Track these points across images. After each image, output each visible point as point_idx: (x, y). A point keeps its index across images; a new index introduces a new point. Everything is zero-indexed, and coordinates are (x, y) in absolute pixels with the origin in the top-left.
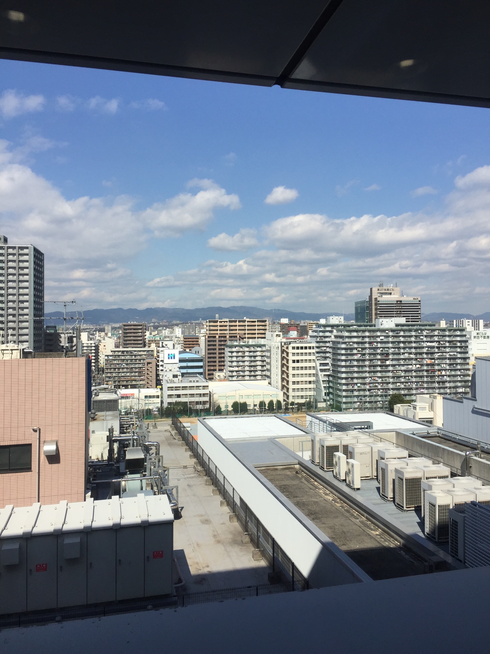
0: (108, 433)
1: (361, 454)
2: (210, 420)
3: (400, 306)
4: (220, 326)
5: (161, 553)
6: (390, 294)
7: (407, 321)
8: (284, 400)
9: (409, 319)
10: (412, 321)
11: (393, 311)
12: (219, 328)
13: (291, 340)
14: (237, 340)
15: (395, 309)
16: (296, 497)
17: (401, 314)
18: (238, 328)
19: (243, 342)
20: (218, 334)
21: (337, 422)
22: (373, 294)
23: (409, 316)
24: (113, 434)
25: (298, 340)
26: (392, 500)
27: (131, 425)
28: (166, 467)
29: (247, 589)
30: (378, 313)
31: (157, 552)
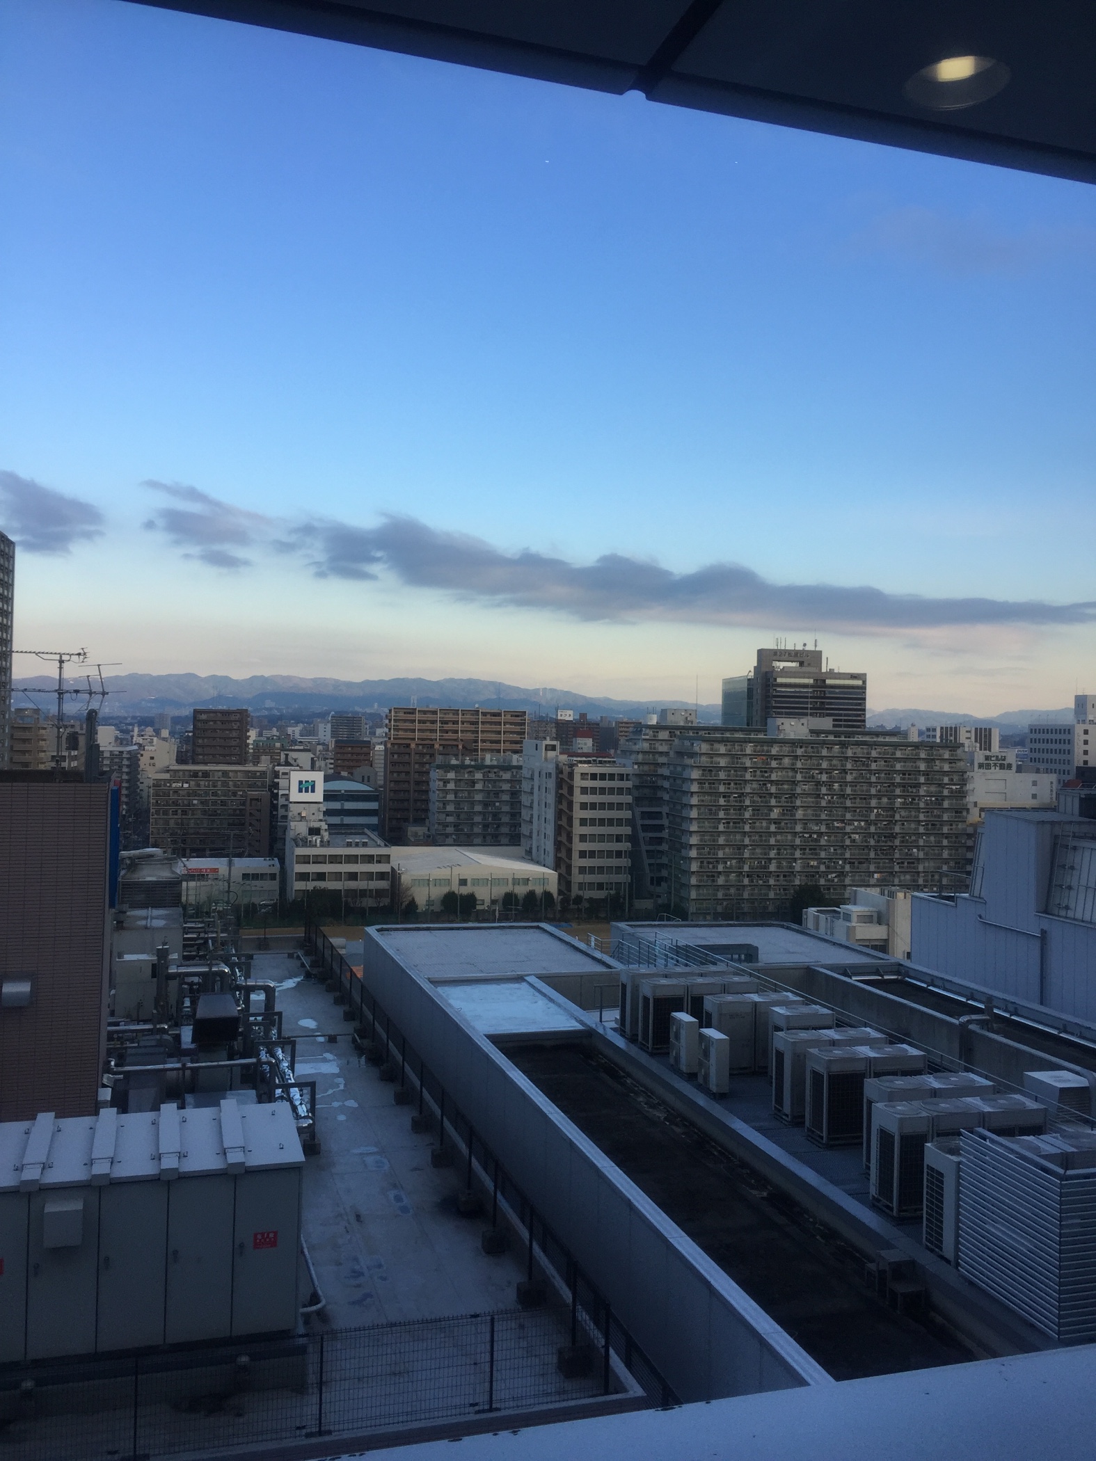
0: (155, 960)
1: (731, 1017)
2: (392, 933)
3: (820, 691)
4: (420, 722)
5: (271, 1235)
6: (802, 664)
8: (560, 892)
9: (841, 720)
10: (846, 726)
11: (807, 703)
12: (417, 726)
13: (579, 759)
14: (457, 755)
15: (811, 697)
17: (823, 709)
18: (460, 727)
19: (471, 760)
20: (414, 739)
23: (841, 715)
25: (595, 758)
26: (798, 1121)
27: (210, 941)
28: (289, 1038)
29: (469, 1320)
30: (774, 705)
31: (263, 1234)
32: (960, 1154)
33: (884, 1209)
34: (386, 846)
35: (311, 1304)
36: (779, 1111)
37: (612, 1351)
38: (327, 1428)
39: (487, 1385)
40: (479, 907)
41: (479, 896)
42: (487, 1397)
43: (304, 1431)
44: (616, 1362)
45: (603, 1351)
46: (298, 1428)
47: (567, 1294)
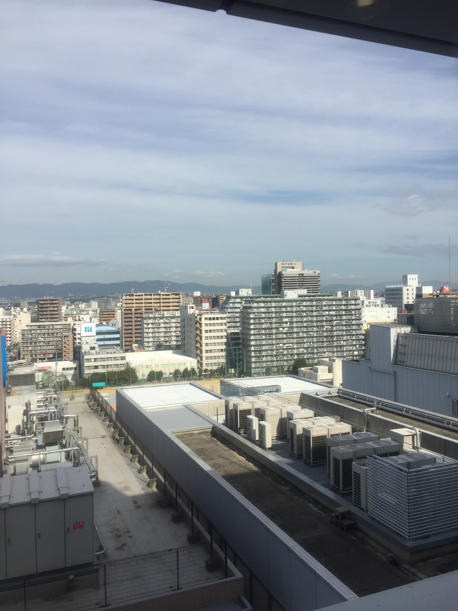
0: (25, 408)
1: (271, 416)
2: (128, 390)
3: (302, 279)
4: (136, 299)
5: (81, 523)
6: (293, 268)
7: (308, 293)
8: (198, 368)
9: (310, 290)
10: (312, 292)
11: (296, 284)
12: (135, 301)
13: (204, 312)
14: (152, 313)
15: (298, 281)
16: (213, 459)
17: (303, 286)
18: (153, 301)
19: (158, 315)
20: (134, 307)
21: (249, 387)
22: (278, 268)
23: (310, 288)
24: (30, 408)
25: (210, 311)
26: (300, 457)
27: (49, 399)
28: (85, 438)
29: (168, 552)
30: (283, 285)
31: (77, 523)
32: (366, 466)
33: (337, 490)
34: (124, 352)
35: (100, 551)
36: (293, 453)
37: (228, 560)
38: (109, 603)
39: (176, 579)
40: (164, 376)
41: (164, 372)
42: (176, 584)
43: (99, 605)
44: (230, 564)
45: (224, 560)
46: (96, 604)
47: (208, 537)
